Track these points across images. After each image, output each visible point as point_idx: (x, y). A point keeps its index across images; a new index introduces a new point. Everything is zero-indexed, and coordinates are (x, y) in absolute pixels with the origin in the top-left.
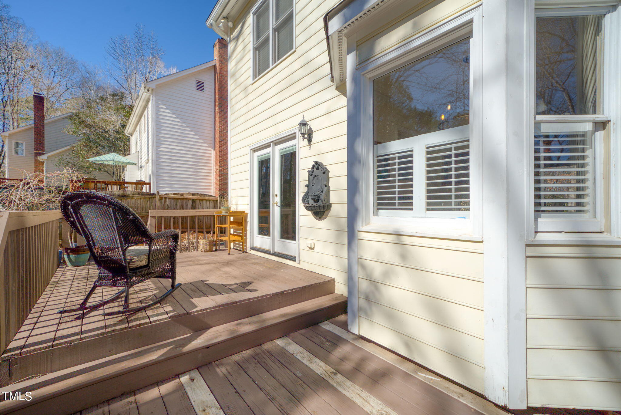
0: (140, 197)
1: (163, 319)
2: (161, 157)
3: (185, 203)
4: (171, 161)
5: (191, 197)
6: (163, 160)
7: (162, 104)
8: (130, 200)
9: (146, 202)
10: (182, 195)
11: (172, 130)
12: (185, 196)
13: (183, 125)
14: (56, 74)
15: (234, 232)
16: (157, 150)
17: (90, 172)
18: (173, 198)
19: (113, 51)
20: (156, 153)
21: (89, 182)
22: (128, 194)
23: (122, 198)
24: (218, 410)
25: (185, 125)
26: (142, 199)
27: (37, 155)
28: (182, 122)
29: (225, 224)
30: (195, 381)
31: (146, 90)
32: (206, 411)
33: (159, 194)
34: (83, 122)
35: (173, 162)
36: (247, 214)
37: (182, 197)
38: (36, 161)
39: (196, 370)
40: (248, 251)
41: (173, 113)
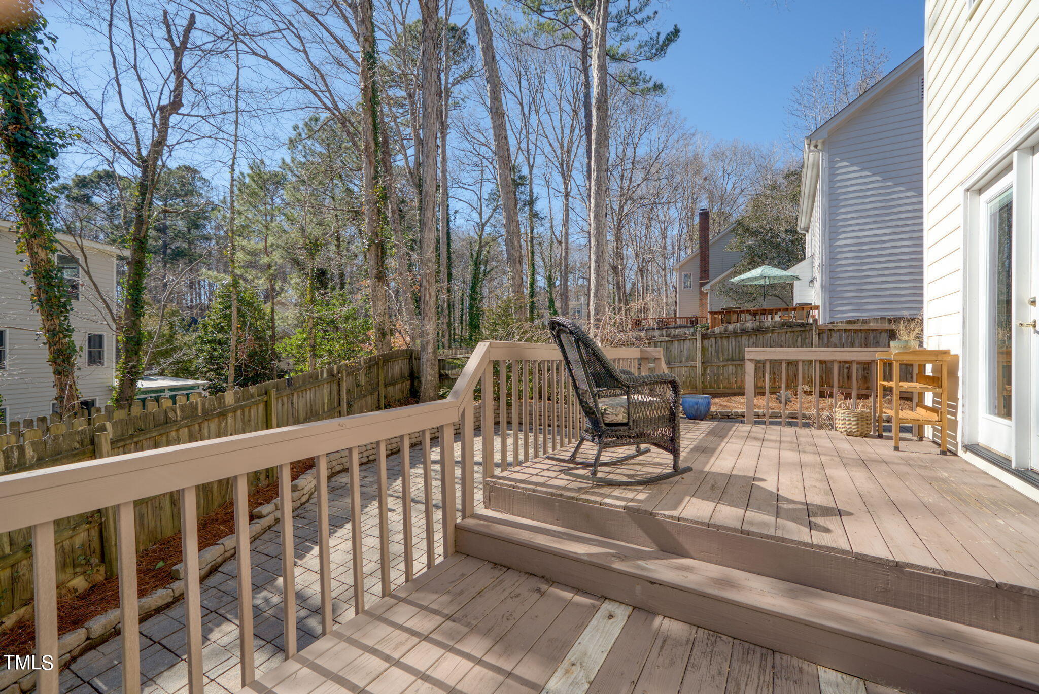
0: (784, 331)
1: (616, 506)
2: (840, 256)
3: (872, 338)
4: (859, 261)
5: (886, 326)
6: (843, 262)
7: (842, 160)
8: (769, 335)
9: (795, 337)
10: (865, 322)
11: (861, 201)
12: (872, 325)
13: (887, 184)
14: (731, 176)
15: (934, 402)
16: (830, 246)
17: (755, 299)
18: (846, 331)
19: (797, 106)
20: (830, 252)
21: (730, 312)
22: (766, 326)
23: (757, 333)
24: (584, 681)
25: (891, 183)
26: (789, 334)
27: (702, 285)
28: (885, 180)
29: (891, 380)
30: (611, 621)
31: (812, 148)
32: (574, 667)
33: (816, 323)
34: (747, 230)
35: (863, 261)
36: (957, 356)
37: (866, 327)
38: (701, 293)
39: (631, 609)
40: (961, 452)
41: (863, 170)
